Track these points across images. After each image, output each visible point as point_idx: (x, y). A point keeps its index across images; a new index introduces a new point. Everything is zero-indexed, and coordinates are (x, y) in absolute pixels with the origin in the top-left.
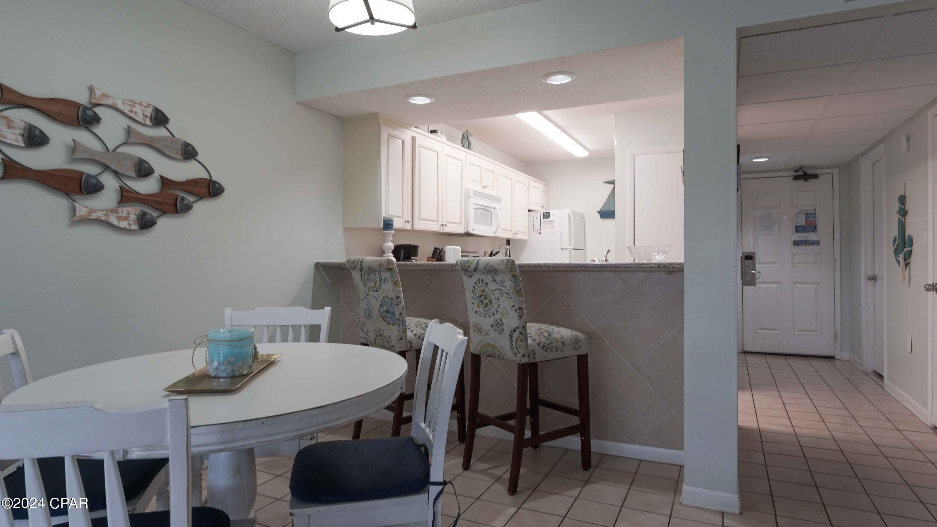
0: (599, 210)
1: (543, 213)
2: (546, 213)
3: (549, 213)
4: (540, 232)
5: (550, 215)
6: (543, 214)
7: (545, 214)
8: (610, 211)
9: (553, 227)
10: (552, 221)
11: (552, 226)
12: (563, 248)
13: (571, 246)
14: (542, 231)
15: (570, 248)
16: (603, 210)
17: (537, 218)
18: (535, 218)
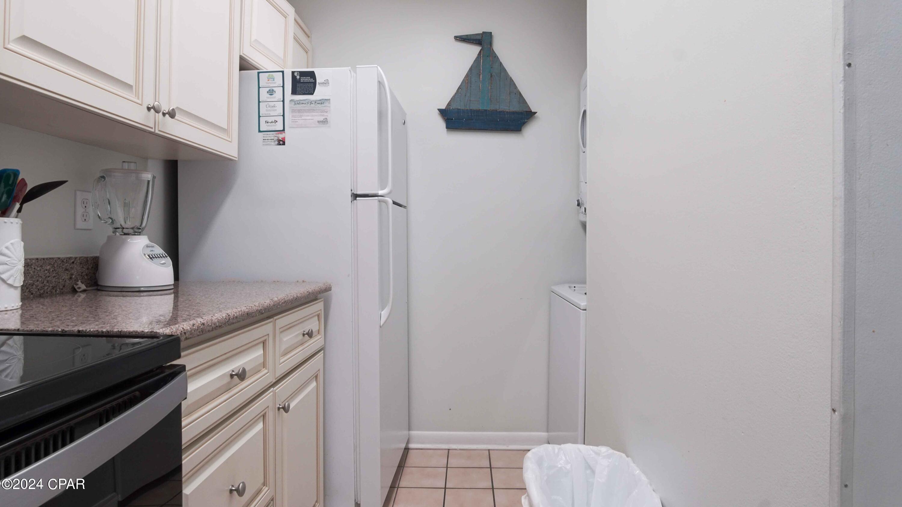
0: (443, 107)
1: (293, 73)
2: (302, 74)
3: (312, 75)
4: (281, 136)
5: (315, 84)
6: (294, 77)
7: (298, 77)
8: (471, 110)
9: (325, 122)
10: (322, 102)
11: (321, 118)
12: (359, 192)
13: (382, 189)
14: (288, 135)
15: (380, 192)
16: (454, 106)
17: (271, 92)
18: (264, 92)
